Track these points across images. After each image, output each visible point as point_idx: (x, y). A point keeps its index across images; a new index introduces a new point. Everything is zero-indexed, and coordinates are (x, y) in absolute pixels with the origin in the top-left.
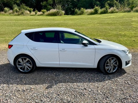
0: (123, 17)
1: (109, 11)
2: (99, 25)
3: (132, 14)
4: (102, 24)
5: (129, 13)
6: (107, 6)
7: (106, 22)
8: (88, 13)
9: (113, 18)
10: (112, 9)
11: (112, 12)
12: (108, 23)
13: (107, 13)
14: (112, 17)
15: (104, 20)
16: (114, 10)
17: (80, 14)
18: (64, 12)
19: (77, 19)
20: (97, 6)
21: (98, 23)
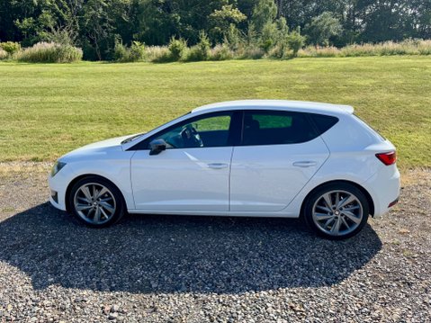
0: (240, 71)
1: (210, 53)
2: (171, 94)
3: (265, 63)
4: (182, 89)
5: (258, 62)
6: (205, 41)
7: (194, 85)
8: (154, 58)
9: (217, 73)
10: (218, 48)
11: (217, 58)
12: (198, 89)
13: (205, 60)
14: (213, 70)
15: (191, 78)
16: (224, 52)
17: (131, 60)
18: (80, 52)
19: (115, 74)
20: (177, 38)
21: (172, 88)
